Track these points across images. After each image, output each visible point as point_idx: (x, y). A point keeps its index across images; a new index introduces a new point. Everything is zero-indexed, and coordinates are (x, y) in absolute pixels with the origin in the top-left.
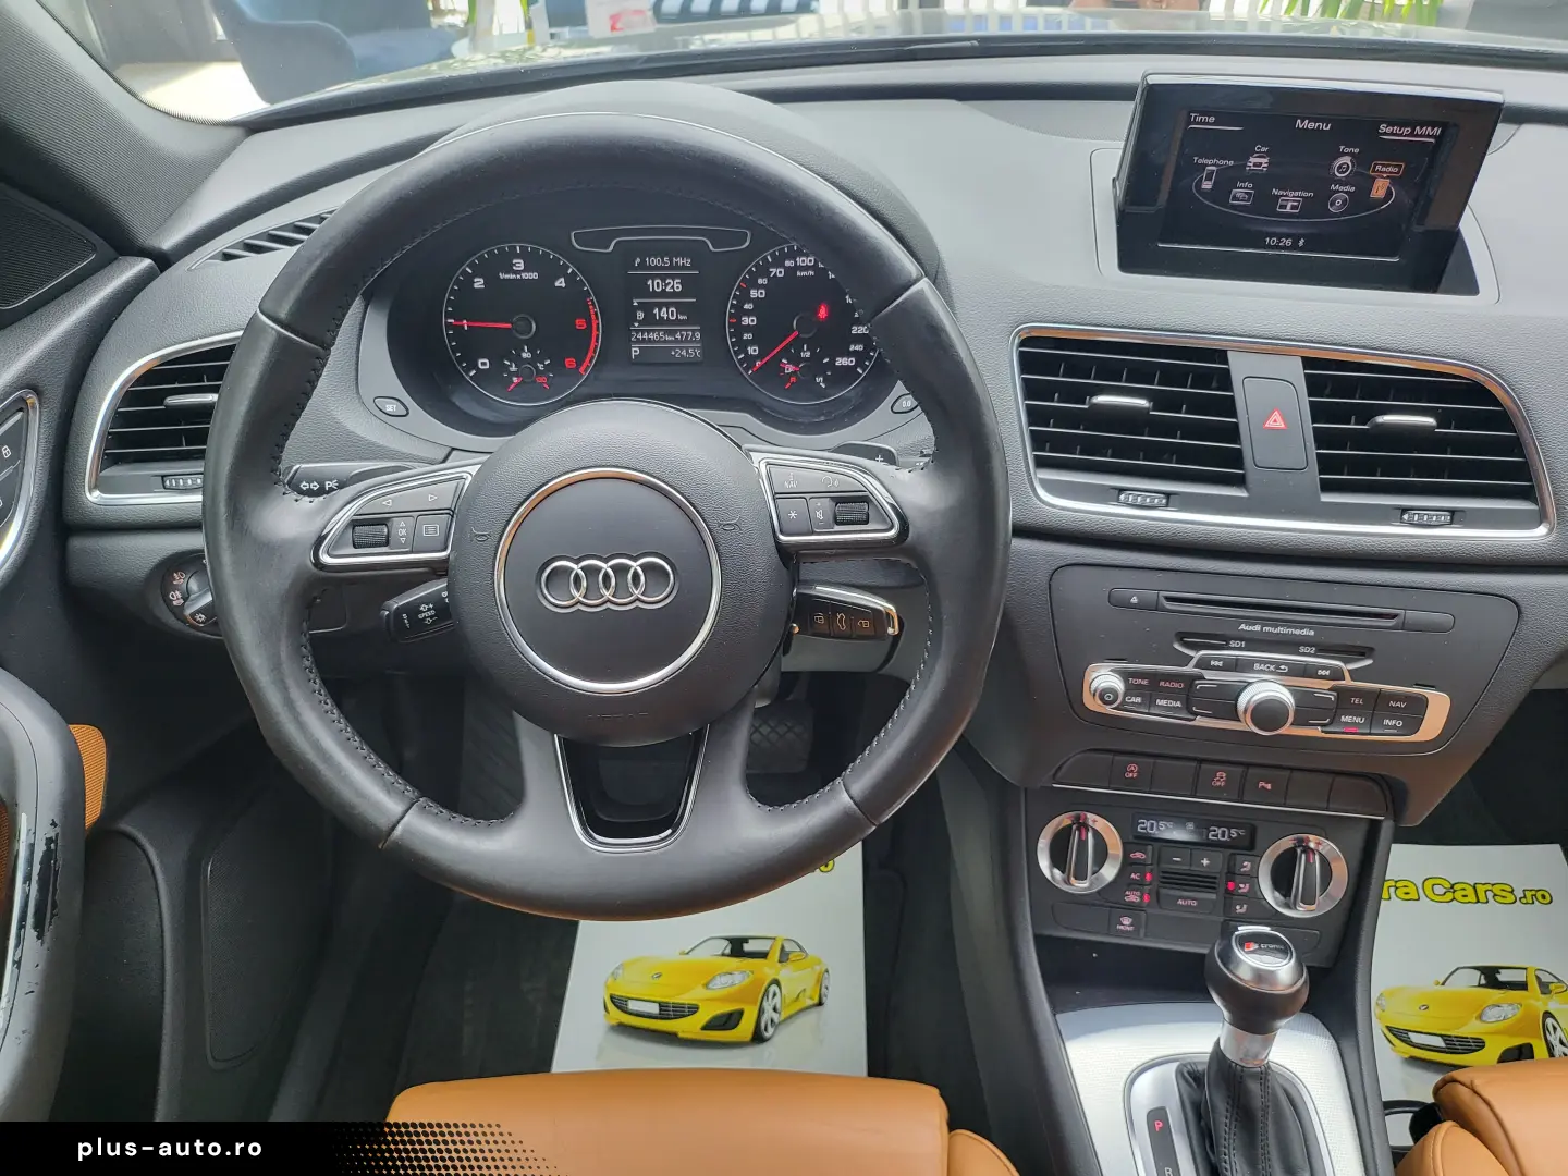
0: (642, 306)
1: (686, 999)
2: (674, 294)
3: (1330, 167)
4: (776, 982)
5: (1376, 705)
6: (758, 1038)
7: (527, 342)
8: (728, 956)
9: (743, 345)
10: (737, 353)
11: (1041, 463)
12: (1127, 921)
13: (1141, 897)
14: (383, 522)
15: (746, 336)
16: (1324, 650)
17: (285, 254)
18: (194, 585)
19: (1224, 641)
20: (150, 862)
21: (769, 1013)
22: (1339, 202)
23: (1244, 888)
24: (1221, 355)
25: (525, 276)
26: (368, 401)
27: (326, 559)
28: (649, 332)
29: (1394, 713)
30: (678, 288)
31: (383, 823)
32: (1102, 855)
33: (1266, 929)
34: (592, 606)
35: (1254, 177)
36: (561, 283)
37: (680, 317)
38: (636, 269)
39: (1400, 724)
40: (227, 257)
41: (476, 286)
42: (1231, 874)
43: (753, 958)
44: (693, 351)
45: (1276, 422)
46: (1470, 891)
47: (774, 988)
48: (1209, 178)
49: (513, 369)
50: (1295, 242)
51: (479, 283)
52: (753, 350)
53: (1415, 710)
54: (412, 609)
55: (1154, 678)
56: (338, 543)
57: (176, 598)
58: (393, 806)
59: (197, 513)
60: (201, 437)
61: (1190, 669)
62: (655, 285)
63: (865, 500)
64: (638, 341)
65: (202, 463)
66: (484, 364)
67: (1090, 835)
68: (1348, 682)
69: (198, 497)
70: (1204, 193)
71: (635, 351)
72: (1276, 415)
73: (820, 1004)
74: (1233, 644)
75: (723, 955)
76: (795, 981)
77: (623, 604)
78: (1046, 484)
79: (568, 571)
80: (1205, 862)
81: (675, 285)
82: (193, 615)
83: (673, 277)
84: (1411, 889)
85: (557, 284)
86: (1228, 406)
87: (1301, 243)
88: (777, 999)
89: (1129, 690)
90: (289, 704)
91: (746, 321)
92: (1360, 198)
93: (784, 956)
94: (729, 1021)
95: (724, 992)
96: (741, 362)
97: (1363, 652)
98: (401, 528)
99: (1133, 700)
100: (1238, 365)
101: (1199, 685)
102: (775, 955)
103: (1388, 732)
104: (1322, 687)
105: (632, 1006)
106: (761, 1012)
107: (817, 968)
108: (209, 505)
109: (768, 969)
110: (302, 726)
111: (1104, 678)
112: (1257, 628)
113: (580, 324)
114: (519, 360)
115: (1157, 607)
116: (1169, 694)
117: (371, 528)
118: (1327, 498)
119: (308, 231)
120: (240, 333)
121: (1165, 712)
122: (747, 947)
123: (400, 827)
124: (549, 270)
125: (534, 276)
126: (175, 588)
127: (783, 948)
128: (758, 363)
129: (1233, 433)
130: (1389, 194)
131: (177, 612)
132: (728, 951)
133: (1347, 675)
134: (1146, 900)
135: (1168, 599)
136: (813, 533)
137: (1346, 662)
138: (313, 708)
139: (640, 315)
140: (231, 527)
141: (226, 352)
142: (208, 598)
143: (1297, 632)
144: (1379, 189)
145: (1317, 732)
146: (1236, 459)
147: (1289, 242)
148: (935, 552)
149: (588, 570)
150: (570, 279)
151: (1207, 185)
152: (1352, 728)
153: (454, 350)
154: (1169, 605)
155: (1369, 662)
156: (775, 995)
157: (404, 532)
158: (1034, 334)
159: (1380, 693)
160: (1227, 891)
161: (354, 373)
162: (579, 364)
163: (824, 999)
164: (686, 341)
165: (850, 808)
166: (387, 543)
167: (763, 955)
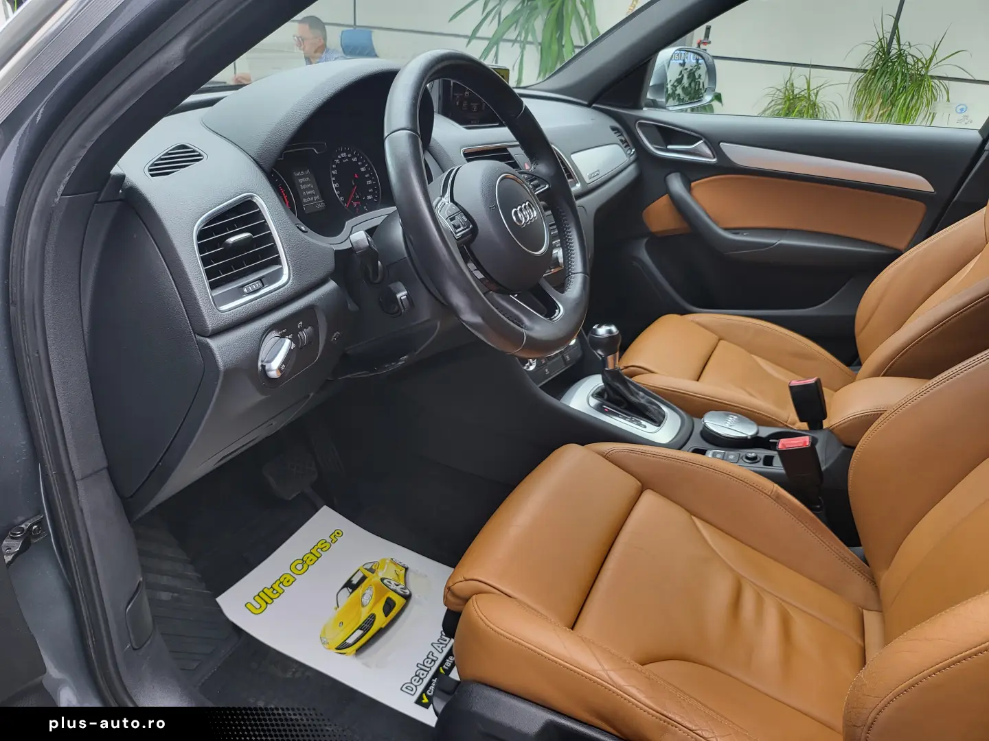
1: (364, 616)
4: (382, 580)
6: (407, 598)
8: (352, 592)
21: (398, 589)
43: (363, 581)
47: (385, 581)
73: (407, 569)
75: (351, 593)
76: (388, 572)
88: (392, 582)
93: (372, 570)
94: (389, 606)
95: (372, 601)
102: (367, 573)
105: (350, 641)
106: (395, 591)
107: (388, 561)
109: (374, 579)
122: (355, 581)
127: (366, 569)
132: (351, 590)
156: (389, 582)
163: (406, 566)
167: (364, 578)
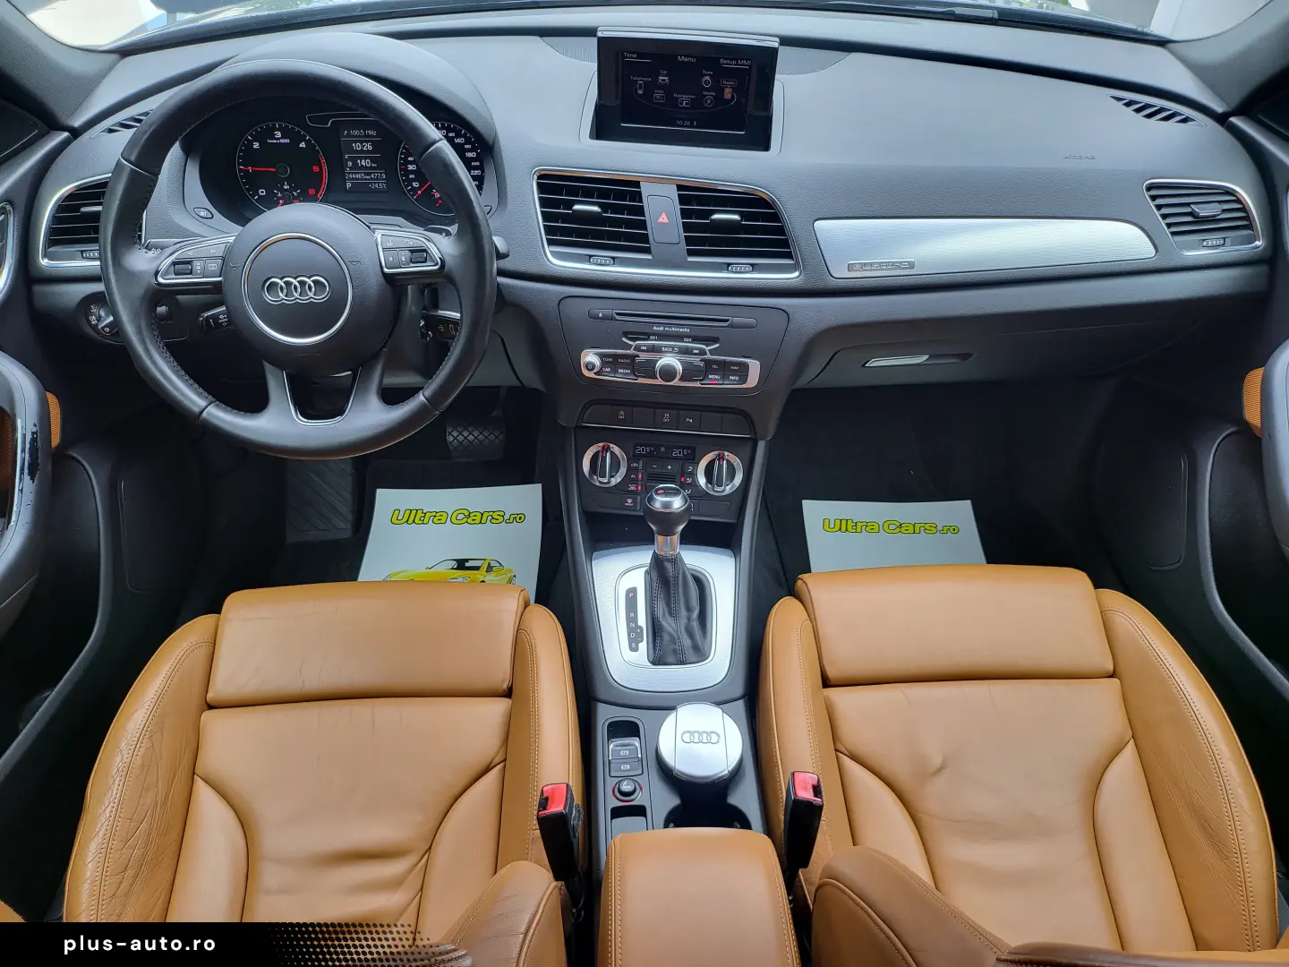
0: (351, 159)
2: (368, 152)
3: (700, 81)
5: (724, 369)
7: (286, 179)
9: (410, 181)
10: (406, 187)
11: (551, 243)
12: (630, 501)
13: (637, 487)
14: (189, 263)
15: (411, 176)
16: (696, 339)
17: (129, 133)
18: (102, 313)
19: (647, 336)
20: (89, 476)
22: (709, 101)
23: (689, 480)
24: (637, 184)
25: (282, 141)
26: (191, 210)
27: (161, 280)
28: (356, 173)
29: (734, 373)
30: (370, 148)
31: (196, 410)
32: (616, 465)
33: (673, 486)
34: (288, 301)
35: (662, 87)
36: (303, 145)
37: (373, 165)
38: (345, 137)
39: (737, 378)
40: (111, 131)
41: (254, 147)
42: (683, 473)
43: (470, 570)
44: (382, 186)
45: (663, 219)
46: (911, 528)
48: (640, 88)
49: (280, 195)
50: (692, 123)
51: (256, 145)
52: (415, 184)
53: (743, 371)
54: (216, 317)
55: (616, 356)
56: (166, 273)
57: (93, 319)
58: (202, 403)
59: (98, 271)
60: (96, 230)
61: (631, 352)
62: (357, 146)
63: (425, 251)
64: (350, 179)
65: (97, 245)
66: (262, 192)
67: (608, 454)
68: (709, 356)
69: (98, 263)
70: (640, 96)
71: (349, 185)
72: (664, 215)
74: (652, 337)
75: (452, 569)
77: (304, 300)
78: (554, 254)
79: (277, 284)
80: (669, 467)
81: (369, 147)
82: (103, 328)
83: (367, 142)
84: (876, 526)
85: (301, 146)
86: (641, 211)
87: (695, 123)
89: (604, 364)
90: (147, 350)
91: (411, 167)
92: (719, 98)
93: (490, 569)
96: (409, 191)
97: (714, 340)
98: (198, 266)
99: (607, 370)
100: (645, 189)
101: (637, 359)
102: (484, 568)
103: (731, 383)
104: (696, 360)
107: (509, 575)
108: (104, 267)
109: (480, 576)
110: (154, 362)
111: (590, 357)
112: (662, 328)
113: (316, 169)
114: (283, 191)
115: (612, 319)
116: (624, 366)
117: (183, 266)
118: (690, 259)
119: (139, 121)
120: (110, 175)
121: (622, 376)
122: (467, 564)
123: (205, 412)
124: (296, 139)
125: (287, 141)
126: (92, 314)
127: (489, 564)
128: (419, 192)
129: (643, 225)
130: (733, 96)
131: (95, 328)
132: (456, 567)
133: (708, 352)
134: (640, 488)
135: (617, 314)
136: (401, 267)
137: (707, 346)
138: (160, 355)
139: (350, 164)
140: (114, 265)
141: (103, 185)
142: (111, 318)
143: (681, 330)
144: (728, 94)
145: (698, 384)
146: (645, 238)
147: (689, 123)
148: (457, 276)
149: (286, 283)
150: (308, 142)
151: (640, 92)
152: (714, 381)
153: (245, 184)
154: (617, 317)
155: (718, 345)
157: (199, 268)
158: (544, 172)
159: (725, 361)
160: (681, 482)
161: (181, 195)
162: (317, 192)
164: (377, 179)
165: (425, 403)
166: (191, 273)
167: (477, 568)
